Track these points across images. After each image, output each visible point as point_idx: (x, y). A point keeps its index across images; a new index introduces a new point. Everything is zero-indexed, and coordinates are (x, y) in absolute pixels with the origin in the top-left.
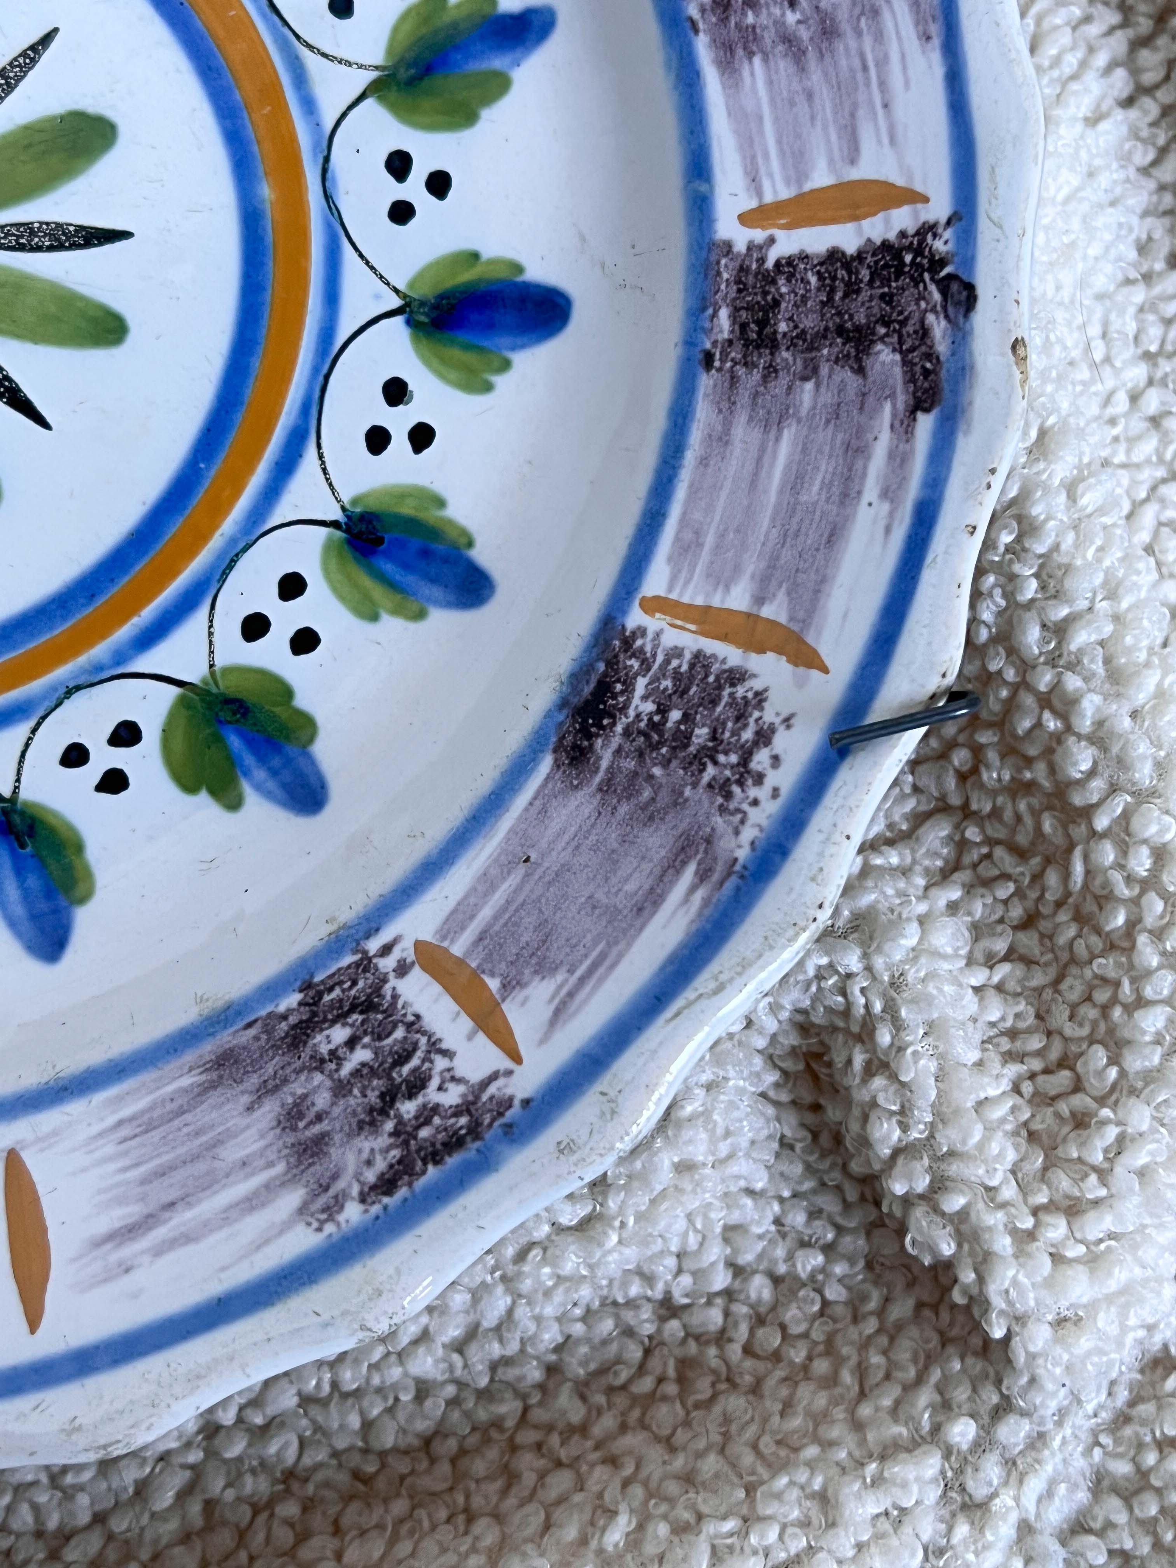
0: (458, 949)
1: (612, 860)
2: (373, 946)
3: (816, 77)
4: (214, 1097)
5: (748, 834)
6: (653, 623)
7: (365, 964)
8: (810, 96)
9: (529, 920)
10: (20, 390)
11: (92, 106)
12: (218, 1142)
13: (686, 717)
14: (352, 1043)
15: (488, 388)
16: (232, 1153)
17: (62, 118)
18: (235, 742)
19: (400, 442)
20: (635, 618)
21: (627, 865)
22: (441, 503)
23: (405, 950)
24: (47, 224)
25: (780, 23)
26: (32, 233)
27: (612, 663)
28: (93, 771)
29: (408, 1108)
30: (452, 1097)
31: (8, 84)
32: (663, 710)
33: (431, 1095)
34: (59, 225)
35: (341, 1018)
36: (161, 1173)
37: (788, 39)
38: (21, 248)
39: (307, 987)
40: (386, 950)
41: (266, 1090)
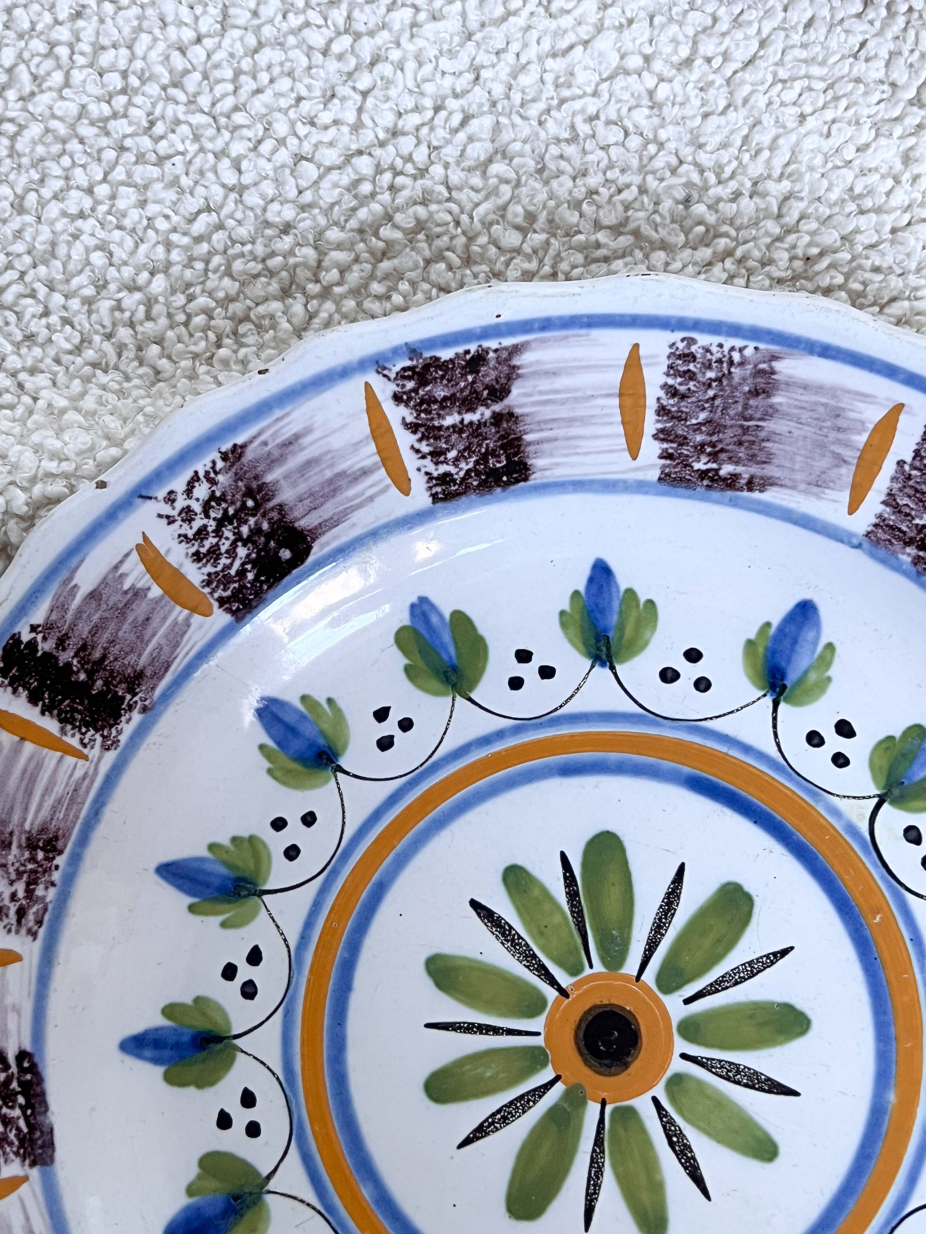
10: (698, 1168)
11: (800, 1005)
17: (779, 1005)
24: (749, 1069)
26: (738, 1072)
31: (752, 971)
34: (756, 1072)
38: (728, 1079)
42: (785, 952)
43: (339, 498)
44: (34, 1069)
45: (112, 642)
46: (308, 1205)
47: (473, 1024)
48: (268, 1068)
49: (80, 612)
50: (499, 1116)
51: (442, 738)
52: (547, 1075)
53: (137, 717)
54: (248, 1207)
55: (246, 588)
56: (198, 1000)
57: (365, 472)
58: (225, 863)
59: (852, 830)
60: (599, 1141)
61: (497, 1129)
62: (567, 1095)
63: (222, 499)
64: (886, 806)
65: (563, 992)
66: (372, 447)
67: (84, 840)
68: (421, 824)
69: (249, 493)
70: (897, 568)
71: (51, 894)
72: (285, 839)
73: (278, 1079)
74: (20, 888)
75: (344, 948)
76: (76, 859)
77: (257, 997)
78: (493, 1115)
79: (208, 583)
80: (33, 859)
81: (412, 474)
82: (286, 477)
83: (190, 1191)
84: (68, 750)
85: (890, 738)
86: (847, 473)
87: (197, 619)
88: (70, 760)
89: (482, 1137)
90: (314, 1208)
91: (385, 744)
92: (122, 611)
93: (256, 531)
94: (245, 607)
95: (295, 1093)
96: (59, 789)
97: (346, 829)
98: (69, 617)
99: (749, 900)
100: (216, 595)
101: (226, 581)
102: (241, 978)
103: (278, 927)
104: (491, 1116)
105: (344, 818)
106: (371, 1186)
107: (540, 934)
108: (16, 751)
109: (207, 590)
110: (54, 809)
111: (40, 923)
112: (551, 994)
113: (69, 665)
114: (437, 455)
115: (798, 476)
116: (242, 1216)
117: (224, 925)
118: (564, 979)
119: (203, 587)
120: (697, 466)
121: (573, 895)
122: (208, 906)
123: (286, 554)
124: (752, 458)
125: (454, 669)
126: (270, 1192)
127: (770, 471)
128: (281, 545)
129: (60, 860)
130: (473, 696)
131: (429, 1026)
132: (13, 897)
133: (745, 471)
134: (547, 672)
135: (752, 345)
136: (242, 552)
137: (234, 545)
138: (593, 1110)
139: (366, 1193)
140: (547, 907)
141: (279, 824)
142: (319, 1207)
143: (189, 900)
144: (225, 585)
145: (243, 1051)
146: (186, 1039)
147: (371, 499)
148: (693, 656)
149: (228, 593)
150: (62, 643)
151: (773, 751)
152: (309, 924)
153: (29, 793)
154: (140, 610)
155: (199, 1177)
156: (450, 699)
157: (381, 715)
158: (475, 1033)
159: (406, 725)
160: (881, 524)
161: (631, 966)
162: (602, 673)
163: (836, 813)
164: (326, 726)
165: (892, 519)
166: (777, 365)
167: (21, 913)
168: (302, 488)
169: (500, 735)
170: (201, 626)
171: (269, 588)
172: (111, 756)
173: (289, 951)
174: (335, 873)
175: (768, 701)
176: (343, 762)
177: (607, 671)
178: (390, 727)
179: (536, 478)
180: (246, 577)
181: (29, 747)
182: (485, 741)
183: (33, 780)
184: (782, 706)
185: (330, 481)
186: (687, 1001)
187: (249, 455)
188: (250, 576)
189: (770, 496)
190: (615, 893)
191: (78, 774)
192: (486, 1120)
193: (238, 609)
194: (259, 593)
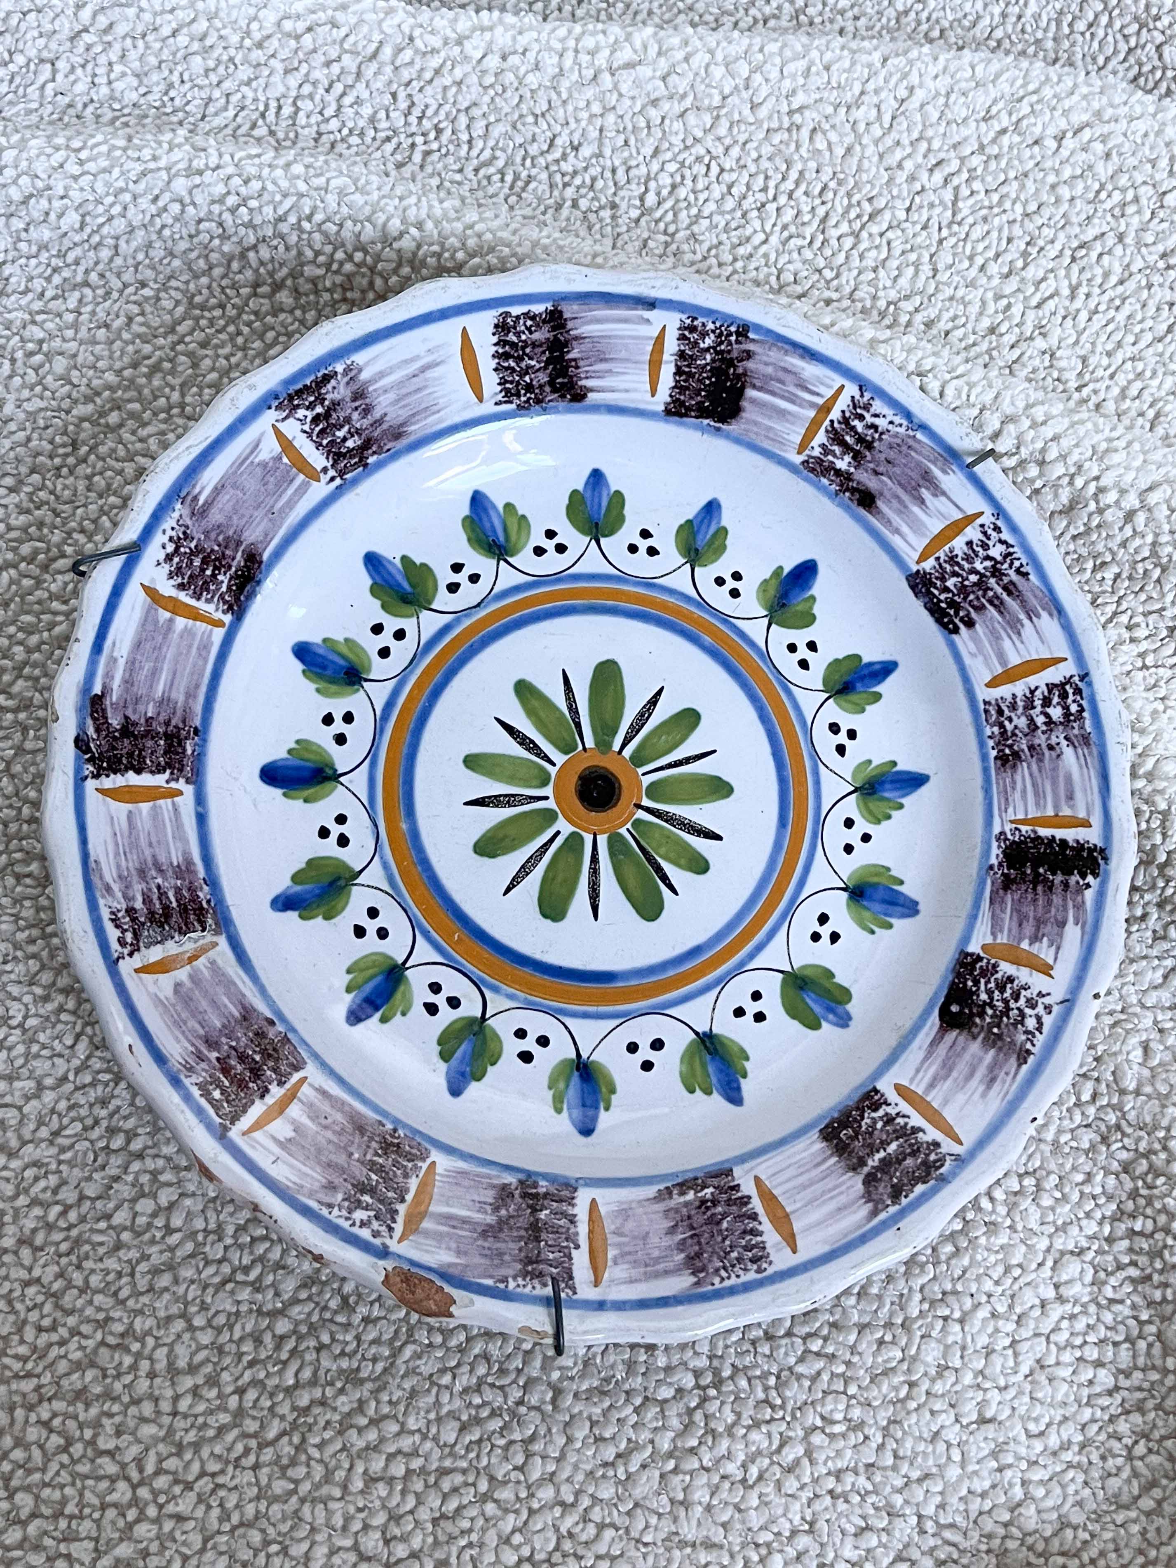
0: (302, 477)
1: (235, 511)
2: (338, 481)
3: (148, 852)
4: (401, 420)
5: (176, 515)
6: (219, 615)
7: (341, 474)
8: (150, 845)
9: (271, 486)
10: (510, 734)
11: (485, 861)
12: (398, 401)
13: (203, 570)
14: (345, 439)
15: (298, 742)
16: (391, 396)
17: (499, 855)
18: (406, 586)
19: (338, 717)
20: (227, 618)
21: (228, 507)
22: (318, 690)
23: (325, 478)
24: (502, 807)
25: (165, 879)
26: (508, 802)
27: (237, 599)
28: (466, 572)
29: (319, 410)
30: (301, 413)
31: (524, 870)
32: (214, 575)
33: (310, 415)
34: (497, 806)
35: (350, 450)
36: (418, 390)
37: (161, 871)
39: (366, 465)
40: (332, 479)
41: (379, 422)
42: (508, 890)
43: (939, 1061)
44: (944, 626)
45: (1035, 900)
46: (740, 619)
47: (688, 764)
48: (801, 687)
49: (1065, 910)
50: (646, 716)
51: (788, 938)
52: (627, 752)
53: (994, 861)
54: (774, 603)
55: (968, 975)
56: (863, 711)
57: (931, 1086)
58: (888, 800)
59: (495, 990)
60: (578, 725)
61: (644, 708)
62: (610, 745)
63: (1015, 1025)
64: (479, 1014)
65: (639, 806)
66: (935, 1105)
67: (986, 770)
69: (999, 1037)
70: (545, 1176)
71: (988, 731)
72: (858, 831)
73: (792, 683)
74: (1009, 727)
75: (788, 778)
76: (984, 757)
77: (828, 726)
79: (995, 966)
80: (1010, 747)
81: (899, 1100)
82: (981, 1060)
83: (813, 598)
84: (1024, 822)
85: (493, 1064)
86: (609, 1226)
87: (989, 940)
88: (1020, 816)
89: (651, 699)
90: (735, 617)
91: (823, 919)
92: (1039, 922)
93: (982, 1014)
94: (963, 962)
95: (777, 679)
96: (1017, 795)
97: (823, 852)
98: (1070, 904)
99: (545, 916)
100: (985, 961)
101: (984, 973)
102: (843, 733)
103: (836, 774)
104: (651, 714)
105: (827, 859)
106: (705, 643)
107: (669, 836)
108: (1056, 807)
109: (993, 961)
110: (1014, 782)
111: (986, 711)
112: (646, 802)
113: (1054, 874)
114: (889, 1120)
115: (640, 1210)
117: (869, 762)
118: (641, 814)
119: (996, 962)
120: (711, 1190)
121: (659, 870)
122: (885, 769)
123: (954, 1008)
124: (677, 1211)
125: (801, 988)
126: (766, 616)
127: (661, 1207)
128: (961, 1012)
129: (994, 753)
130: (781, 975)
131: (715, 751)
132: (1010, 720)
133: (678, 1199)
134: (739, 1012)
135: (718, 1286)
136: (984, 997)
137: (991, 998)
138: (590, 743)
139: (707, 640)
140: (672, 855)
141: (866, 838)
142: (732, 619)
143: (899, 768)
144: (983, 970)
145: (821, 691)
146: (859, 685)
147: (918, 1071)
148: (647, 1066)
149: (978, 966)
150: (1066, 885)
151: (568, 1021)
152: (817, 783)
153: (1035, 785)
154: (1029, 929)
155: (811, 608)
156: (795, 967)
157: (835, 937)
158: (684, 759)
159: (816, 937)
160: (570, 1201)
161: (602, 840)
162: (702, 1027)
163: (511, 997)
164: (867, 914)
165: (564, 1207)
166: (693, 1279)
167: (1000, 712)
168: (967, 1057)
169: (752, 956)
170: (984, 936)
171: (954, 981)
172: (997, 830)
173: (821, 761)
174: (816, 822)
175: (584, 1055)
176: (844, 895)
177: (700, 1030)
178: (825, 931)
179: (815, 1134)
180: (972, 981)
181: (1050, 812)
182: (760, 948)
183: (1036, 794)
184: (573, 1055)
185: (951, 1070)
186: (558, 833)
187: (1013, 1061)
188: (970, 984)
189: (651, 1191)
190: (632, 882)
191: (1010, 810)
192: (653, 710)
193: (966, 958)
194: (958, 975)
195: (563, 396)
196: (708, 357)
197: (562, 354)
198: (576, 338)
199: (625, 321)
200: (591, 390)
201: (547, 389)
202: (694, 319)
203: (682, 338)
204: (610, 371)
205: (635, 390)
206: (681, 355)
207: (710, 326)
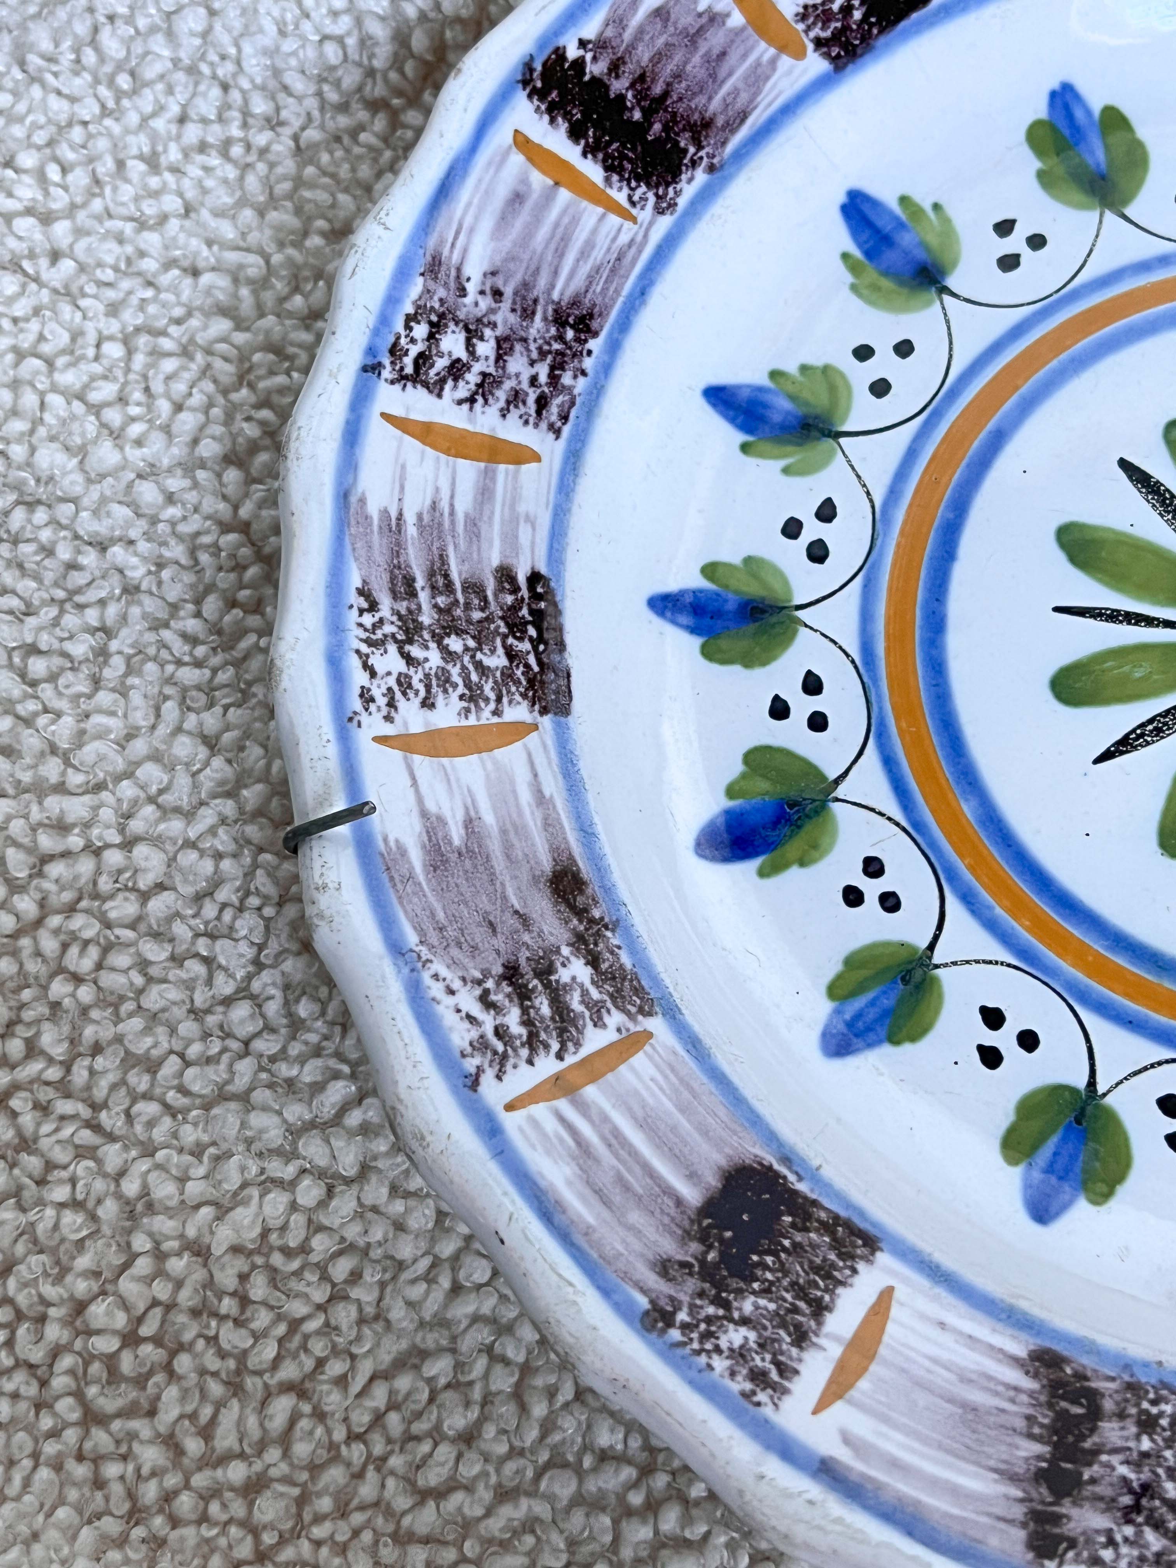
44: (548, 595)
45: (678, 76)
46: (889, 819)
47: (1118, 611)
48: (840, 648)
49: (641, 31)
50: (1150, 727)
51: (1085, 261)
53: (701, 176)
54: (808, 817)
55: (852, 30)
56: (749, 561)
58: (790, 395)
61: (1148, 743)
67: (624, 325)
68: (1054, 363)
71: (581, 385)
72: (871, 370)
73: (853, 662)
74: (543, 371)
75: (947, 507)
76: (614, 347)
77: (828, 561)
78: (1142, 725)
79: (803, 18)
80: (560, 338)
83: (731, 792)
84: (613, 207)
87: (785, 61)
88: (614, 220)
89: (1127, 752)
90: (897, 824)
91: (1009, 263)
92: (693, 38)
94: (847, 52)
95: (875, 680)
96: (598, 255)
97: (953, 363)
98: (628, 36)
100: (812, 34)
101: (826, 17)
102: (808, 535)
103: (859, 477)
104: (1140, 726)
105: (951, 349)
106: (974, 803)
108: (548, 197)
109: (801, 27)
110: (590, 280)
111: (565, 418)
113: (621, 98)
116: (799, 827)
117: (786, 471)
119: (797, 22)
122: (766, 447)
125: (1103, 177)
126: (837, 800)
129: (593, 344)
130: (1128, 212)
131: (1057, 609)
132: (534, 381)
139: (968, 809)
141: (864, 353)
142: (904, 823)
143: (741, 437)
144: (824, 23)
145: (806, 626)
146: (731, 606)
149: (827, 34)
150: (615, 68)
152: (900, 477)
153: (560, 254)
154: (715, 40)
155: (743, 776)
156: (1097, 214)
157: (1004, 228)
158: (1121, 622)
159: (1037, 242)
164: (930, 237)
167: (542, 403)
169: (1160, 260)
170: (789, 72)
171: (880, 32)
172: (665, 222)
173: (873, 507)
174: (937, 415)
176: (951, 282)
178: (1015, 243)
180: (852, 16)
181: (564, 195)
182: (1144, 266)
183: (565, 240)
188: (857, 15)
191: (624, 239)
192: (1133, 731)
193: (838, 56)
194: (866, 39)
195: (1081, 1376)
196: (747, 1306)
197: (1053, 1461)
198: (1013, 1478)
199: (895, 1465)
200: (1016, 1361)
201: (1108, 1405)
202: (747, 1396)
203: (786, 1371)
204: (965, 1379)
205: (923, 1317)
206: (801, 1338)
207: (720, 1364)
